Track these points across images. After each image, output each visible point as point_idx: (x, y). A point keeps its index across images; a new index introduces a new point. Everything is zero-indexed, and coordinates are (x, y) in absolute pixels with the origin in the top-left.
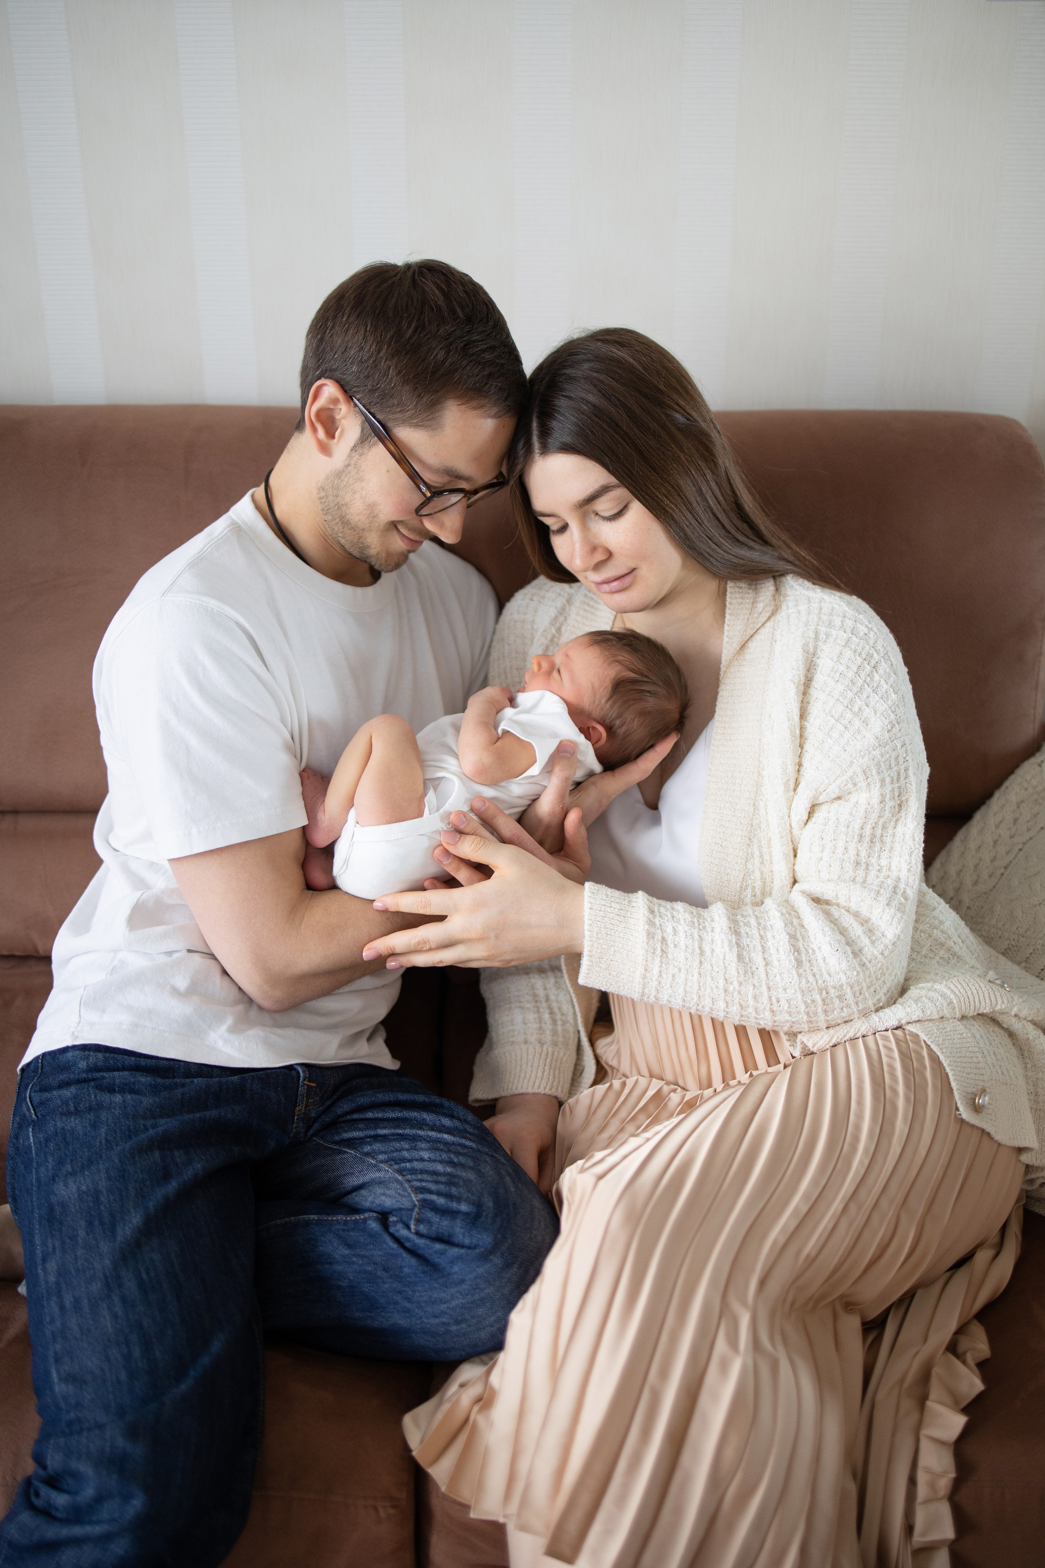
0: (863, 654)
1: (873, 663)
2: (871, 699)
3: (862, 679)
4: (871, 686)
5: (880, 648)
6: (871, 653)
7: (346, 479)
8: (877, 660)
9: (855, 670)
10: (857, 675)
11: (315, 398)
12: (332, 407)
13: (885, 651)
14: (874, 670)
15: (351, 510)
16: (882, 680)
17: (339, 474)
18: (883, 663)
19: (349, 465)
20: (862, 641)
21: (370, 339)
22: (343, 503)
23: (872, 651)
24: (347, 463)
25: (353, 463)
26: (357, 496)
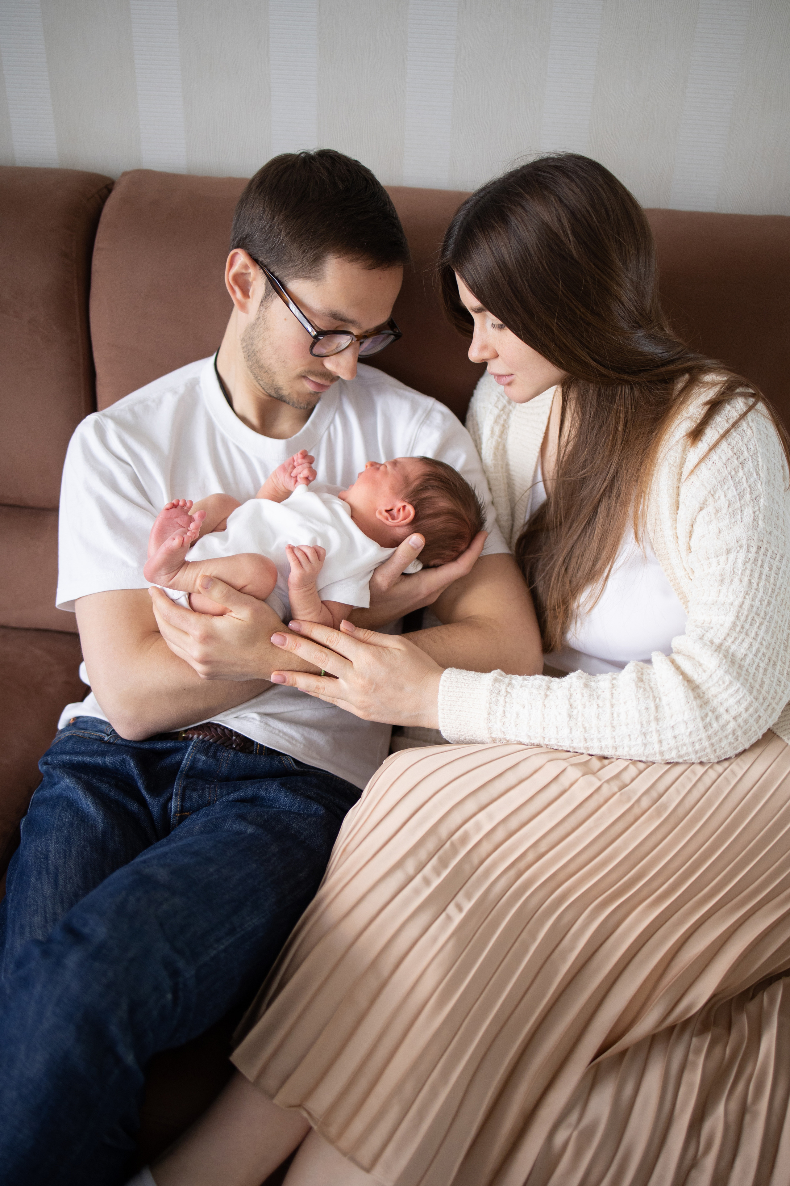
0: (735, 448)
1: (741, 459)
2: (730, 492)
3: (728, 471)
4: (734, 479)
5: (752, 447)
6: (742, 449)
7: (258, 330)
8: (746, 457)
9: (724, 461)
10: (725, 466)
11: (231, 265)
12: (244, 271)
13: (756, 451)
14: (740, 466)
15: (263, 355)
16: (745, 478)
17: (253, 326)
18: (750, 463)
19: (259, 318)
20: (738, 436)
21: (267, 210)
22: (257, 350)
23: (744, 448)
24: (257, 316)
25: (261, 316)
26: (267, 342)
